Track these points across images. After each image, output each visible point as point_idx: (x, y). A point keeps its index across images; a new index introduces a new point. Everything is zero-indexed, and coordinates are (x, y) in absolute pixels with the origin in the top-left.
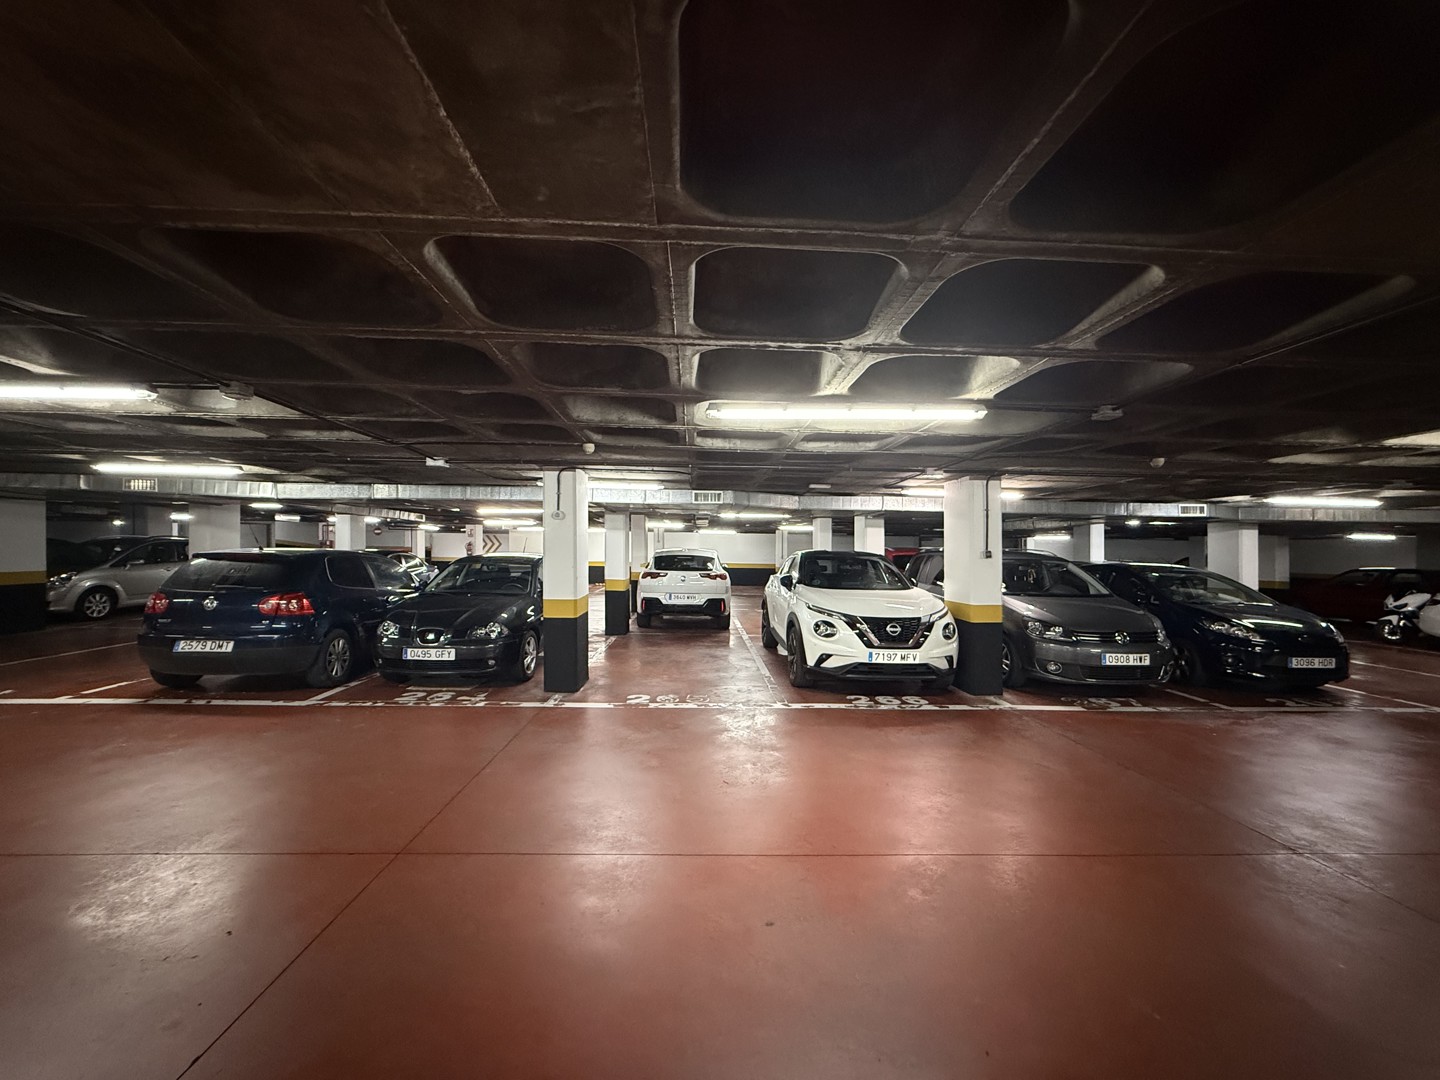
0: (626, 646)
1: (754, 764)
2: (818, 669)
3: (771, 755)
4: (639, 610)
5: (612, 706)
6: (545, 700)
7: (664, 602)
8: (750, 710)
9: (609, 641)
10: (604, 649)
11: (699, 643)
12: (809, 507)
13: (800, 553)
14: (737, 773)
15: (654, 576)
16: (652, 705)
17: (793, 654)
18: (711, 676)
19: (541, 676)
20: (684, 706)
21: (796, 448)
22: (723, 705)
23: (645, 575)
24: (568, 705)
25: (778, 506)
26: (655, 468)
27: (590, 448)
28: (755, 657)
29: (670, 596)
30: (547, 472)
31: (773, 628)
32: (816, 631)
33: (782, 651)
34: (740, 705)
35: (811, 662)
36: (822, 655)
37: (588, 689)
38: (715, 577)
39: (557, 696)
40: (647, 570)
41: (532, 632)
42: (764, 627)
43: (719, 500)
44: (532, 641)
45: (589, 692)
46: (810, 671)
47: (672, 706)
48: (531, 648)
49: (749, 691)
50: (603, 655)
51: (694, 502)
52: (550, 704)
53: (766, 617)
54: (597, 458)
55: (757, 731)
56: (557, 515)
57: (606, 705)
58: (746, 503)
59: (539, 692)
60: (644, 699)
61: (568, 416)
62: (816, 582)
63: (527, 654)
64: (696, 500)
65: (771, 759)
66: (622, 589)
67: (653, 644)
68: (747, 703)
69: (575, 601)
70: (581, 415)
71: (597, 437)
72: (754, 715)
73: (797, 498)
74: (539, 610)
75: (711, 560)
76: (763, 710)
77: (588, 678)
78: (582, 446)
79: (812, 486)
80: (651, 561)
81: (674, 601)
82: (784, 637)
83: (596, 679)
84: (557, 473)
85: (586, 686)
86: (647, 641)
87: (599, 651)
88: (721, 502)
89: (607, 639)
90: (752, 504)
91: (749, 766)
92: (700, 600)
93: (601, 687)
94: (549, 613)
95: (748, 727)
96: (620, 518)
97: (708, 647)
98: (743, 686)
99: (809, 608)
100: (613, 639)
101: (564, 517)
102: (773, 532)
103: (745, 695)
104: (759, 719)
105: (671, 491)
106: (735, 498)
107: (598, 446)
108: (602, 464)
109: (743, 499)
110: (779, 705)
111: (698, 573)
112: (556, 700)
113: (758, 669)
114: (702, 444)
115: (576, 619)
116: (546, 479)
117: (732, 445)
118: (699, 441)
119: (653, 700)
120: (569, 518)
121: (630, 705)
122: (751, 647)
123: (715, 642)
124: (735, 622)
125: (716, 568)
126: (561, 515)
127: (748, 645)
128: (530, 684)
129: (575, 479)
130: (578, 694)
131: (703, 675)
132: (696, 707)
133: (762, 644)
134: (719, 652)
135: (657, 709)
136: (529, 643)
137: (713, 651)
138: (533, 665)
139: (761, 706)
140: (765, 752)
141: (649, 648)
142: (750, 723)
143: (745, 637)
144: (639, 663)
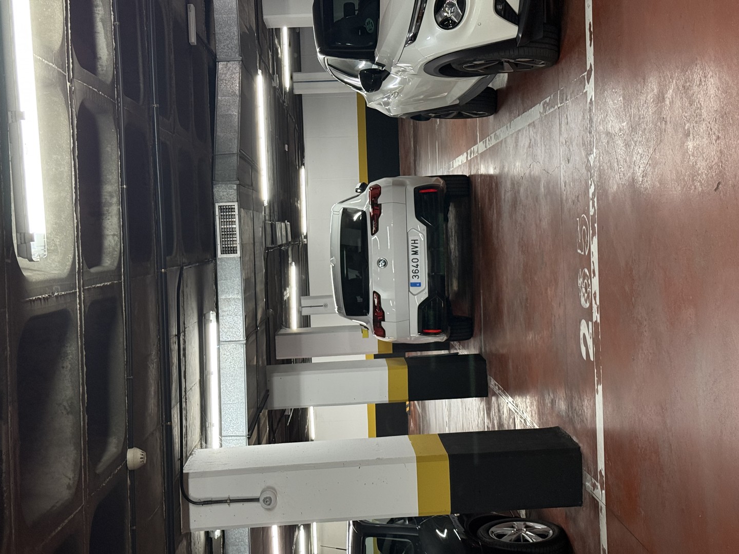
0: (502, 360)
1: (688, 135)
2: (523, 20)
3: (672, 103)
4: (442, 338)
5: (600, 388)
6: (595, 504)
7: (425, 295)
8: (598, 140)
9: (496, 389)
10: (510, 399)
11: (494, 232)
12: (236, 42)
13: (321, 57)
14: (702, 165)
15: (379, 316)
16: (596, 316)
17: (502, 63)
18: (545, 209)
19: (558, 513)
20: (595, 258)
21: (109, 79)
22: (592, 190)
23: (380, 332)
24: (601, 465)
25: (238, 99)
26: (174, 331)
27: (134, 456)
28: (512, 130)
29: (414, 285)
30: (193, 526)
31: (460, 98)
32: (455, 25)
33: (501, 80)
34: (591, 158)
35: (510, 31)
36: (497, 12)
37: (574, 428)
38: (376, 207)
39: (588, 484)
40: (371, 326)
41: (481, 531)
42: (460, 116)
43: (231, 209)
44: (497, 530)
45: (579, 426)
46: (527, 31)
47: (595, 281)
48: (508, 532)
49: (569, 142)
50: (519, 400)
51: (239, 254)
52: (600, 495)
53: (443, 113)
54: (157, 441)
55: (633, 129)
56: (268, 501)
57: (599, 398)
58: (234, 160)
59: (582, 514)
60: (585, 330)
61: (67, 508)
62: (369, 27)
63: (520, 539)
64: (234, 251)
65: (678, 103)
66: (403, 372)
67: (498, 312)
68: (588, 148)
69: (419, 459)
70: (66, 481)
71: (113, 448)
72: (608, 134)
73: (220, 66)
74: (441, 521)
75: (346, 214)
76: (598, 117)
77: (557, 428)
78: (132, 472)
79: (193, 40)
80: (355, 322)
81: (423, 278)
82: (473, 81)
83: (559, 416)
84: (191, 506)
85: (569, 431)
86: (493, 322)
87: (512, 408)
88: (236, 205)
89: (494, 394)
90: (234, 147)
91: (690, 145)
92: (419, 232)
93: (570, 406)
94: (443, 506)
95: (627, 145)
96: (280, 382)
97: (499, 214)
98: (560, 152)
99: (414, 38)
100: (492, 383)
101: (272, 489)
102: (297, 100)
103: (574, 148)
104: (615, 124)
105: (221, 297)
106: (226, 180)
107: (130, 443)
108: (169, 429)
109: (227, 164)
110: (590, 88)
111: (372, 239)
112: (594, 486)
113: (532, 124)
114: (116, 254)
115: (452, 458)
116: (208, 526)
117: (115, 200)
118: (109, 262)
119: (588, 314)
120: (272, 480)
121: (596, 354)
122: (496, 137)
123: (491, 203)
124: (458, 166)
125: (363, 204)
126: (268, 494)
127: (493, 142)
128: (571, 531)
129: (203, 474)
130: (584, 448)
131: (545, 224)
132: (595, 239)
133: (491, 117)
134: (506, 195)
135: (602, 309)
136: (500, 536)
137: (506, 208)
138: (539, 526)
139: (591, 120)
140: (666, 113)
141: (505, 318)
142: (620, 142)
143: (480, 147)
144: (530, 337)
